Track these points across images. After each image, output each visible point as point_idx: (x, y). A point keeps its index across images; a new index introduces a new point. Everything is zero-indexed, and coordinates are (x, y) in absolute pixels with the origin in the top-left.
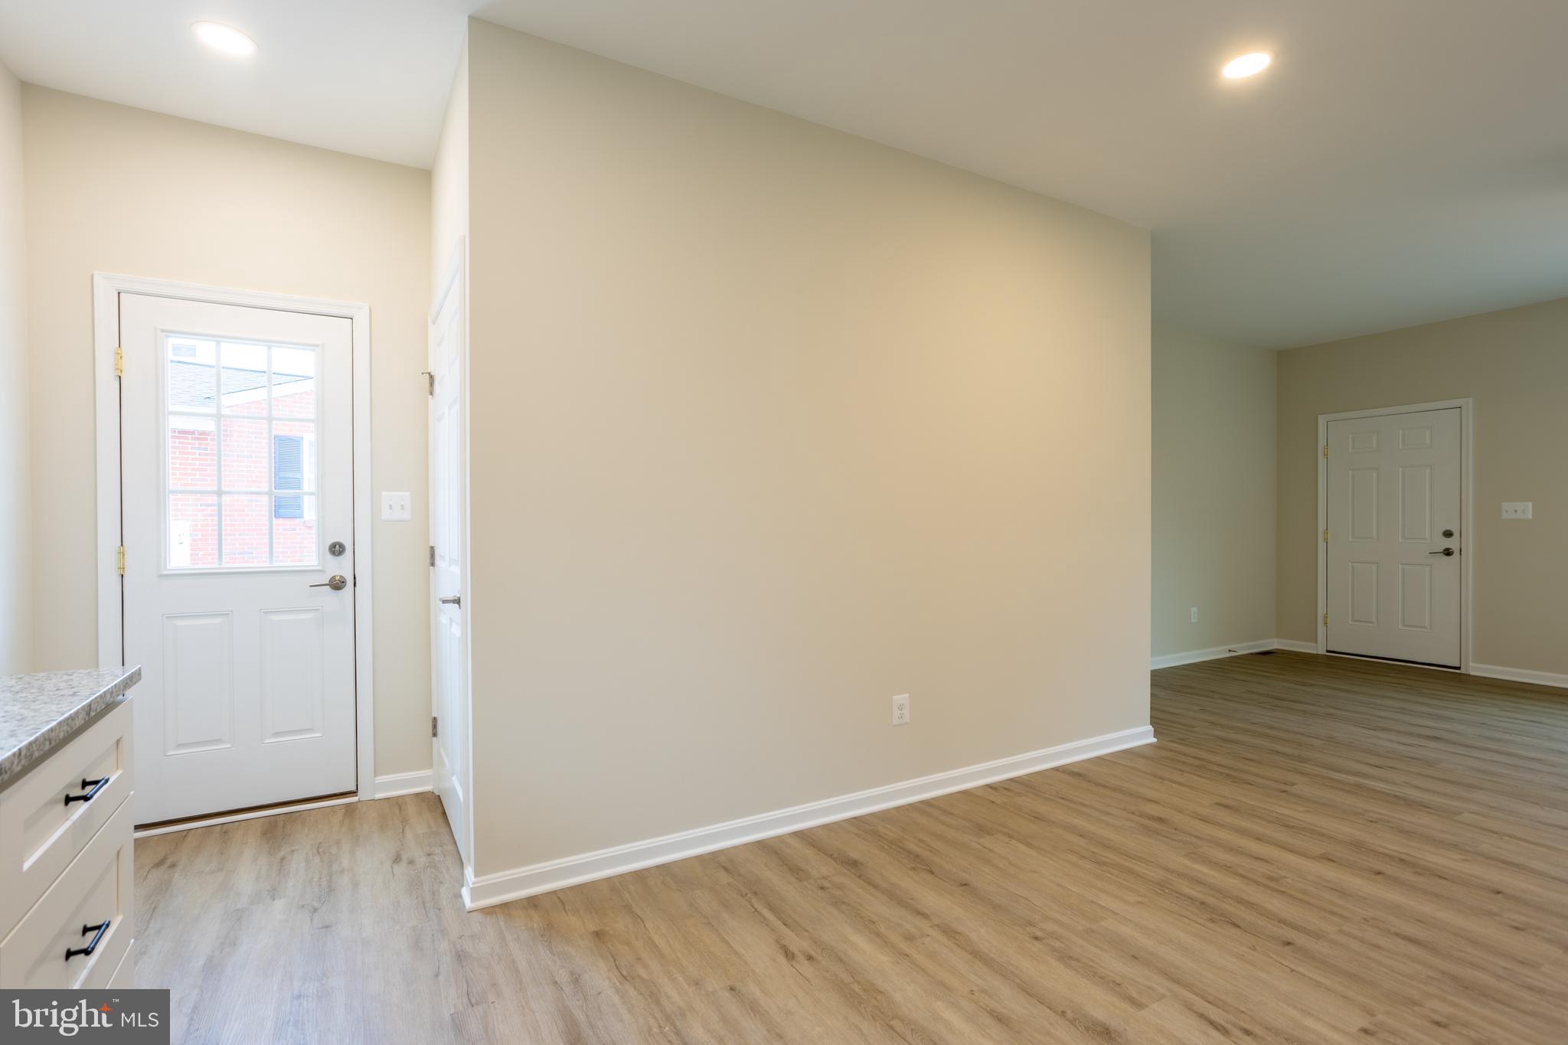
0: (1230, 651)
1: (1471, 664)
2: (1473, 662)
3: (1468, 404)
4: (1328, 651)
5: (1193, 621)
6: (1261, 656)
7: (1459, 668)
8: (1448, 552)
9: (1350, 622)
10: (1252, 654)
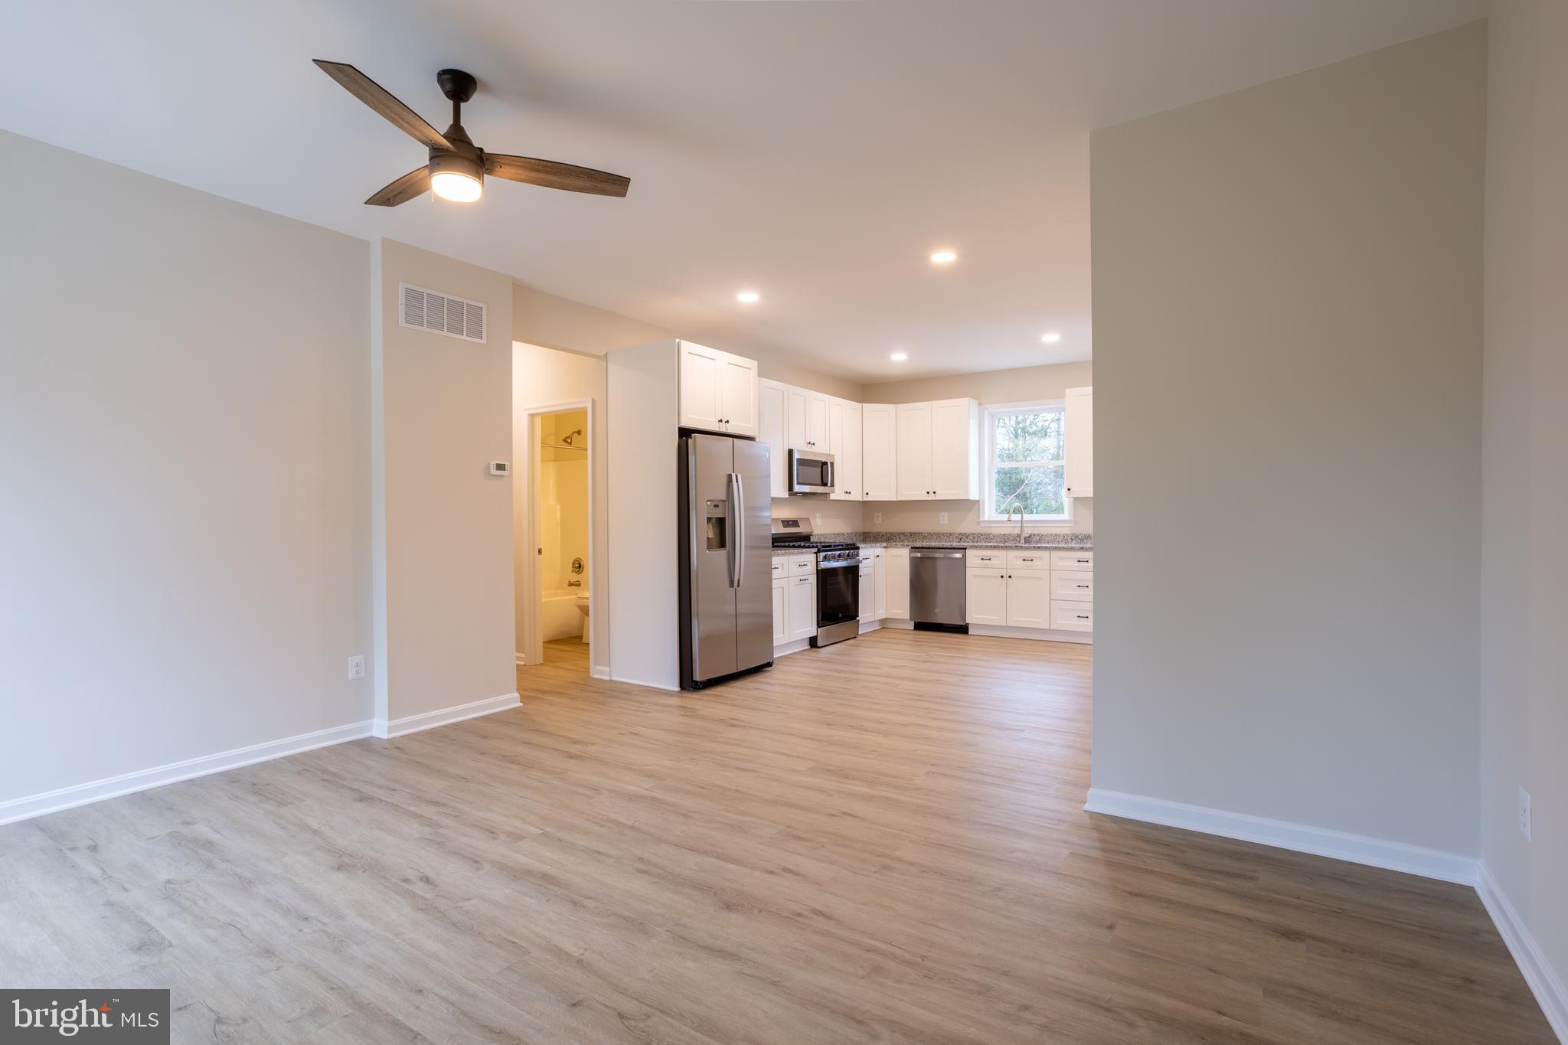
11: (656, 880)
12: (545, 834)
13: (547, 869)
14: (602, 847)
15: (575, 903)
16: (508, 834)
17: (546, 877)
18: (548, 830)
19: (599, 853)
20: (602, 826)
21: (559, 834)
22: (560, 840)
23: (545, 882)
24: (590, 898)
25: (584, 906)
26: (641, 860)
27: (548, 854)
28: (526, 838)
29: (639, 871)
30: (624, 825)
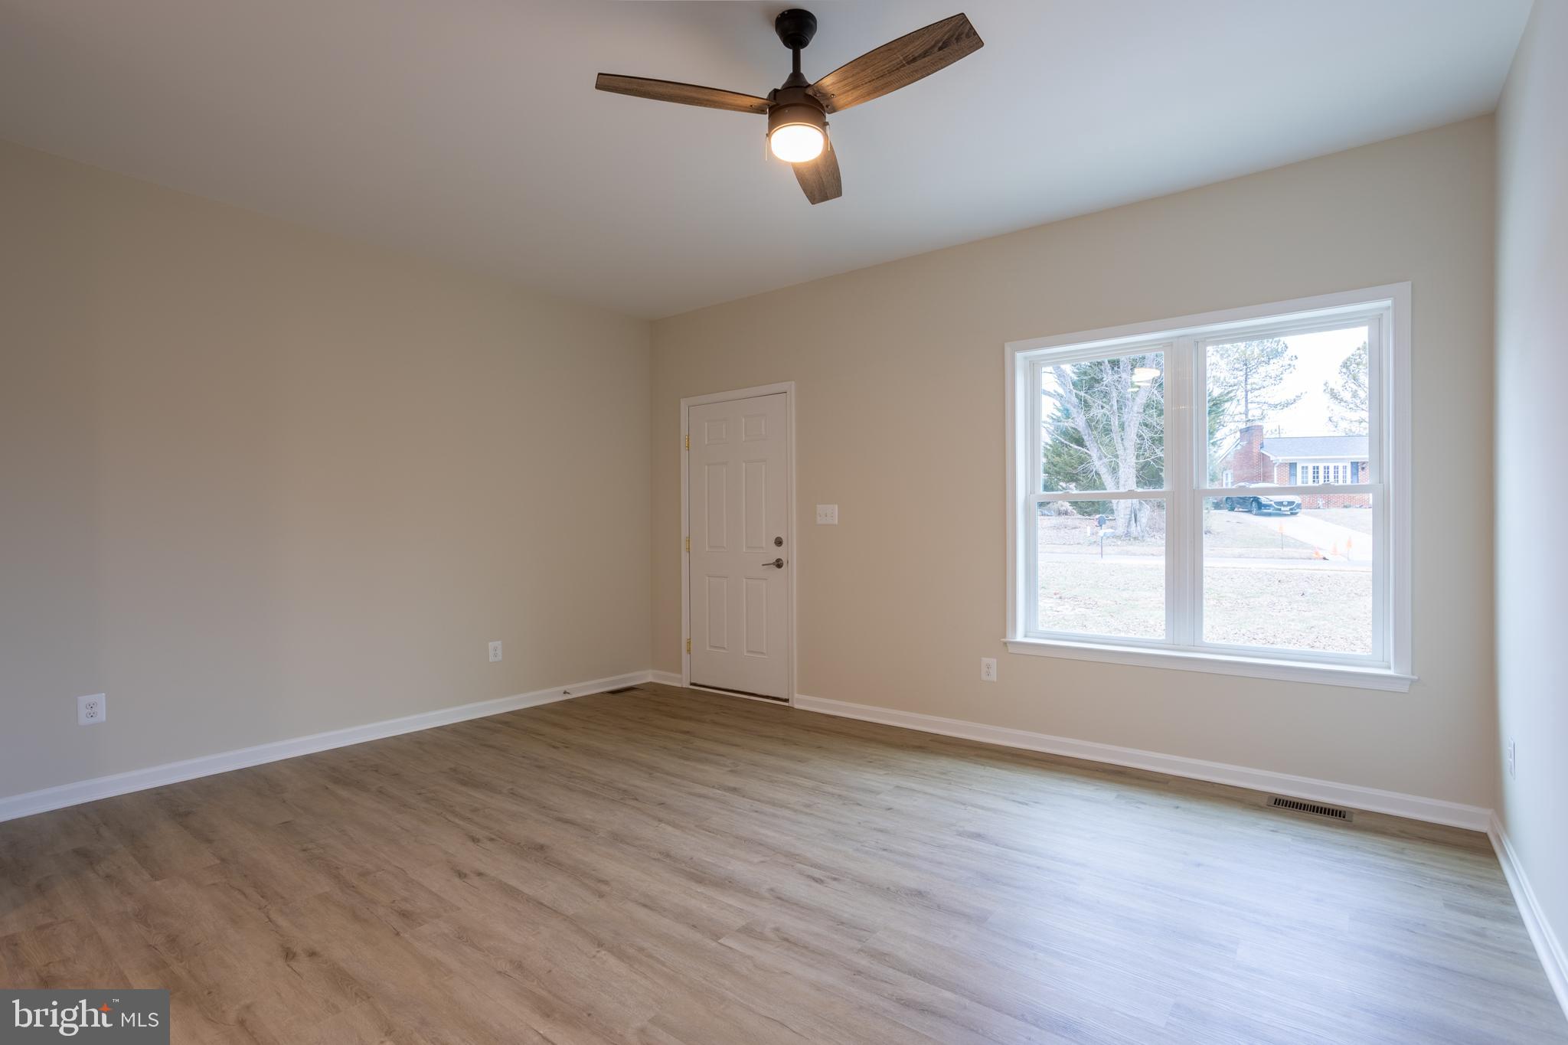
0: (565, 693)
1: (796, 695)
2: (799, 693)
3: (791, 386)
4: (692, 684)
5: (491, 659)
6: (610, 695)
7: (786, 700)
8: (779, 564)
9: (708, 649)
10: (602, 693)
11: (593, 872)
12: (716, 937)
13: (700, 889)
14: (642, 914)
15: (668, 855)
16: (762, 937)
17: (700, 880)
18: (714, 944)
19: (645, 906)
20: (641, 950)
21: (696, 936)
22: (694, 926)
23: (699, 876)
24: (655, 859)
25: (660, 853)
26: (601, 895)
27: (704, 907)
28: (739, 931)
29: (606, 882)
30: (611, 951)
